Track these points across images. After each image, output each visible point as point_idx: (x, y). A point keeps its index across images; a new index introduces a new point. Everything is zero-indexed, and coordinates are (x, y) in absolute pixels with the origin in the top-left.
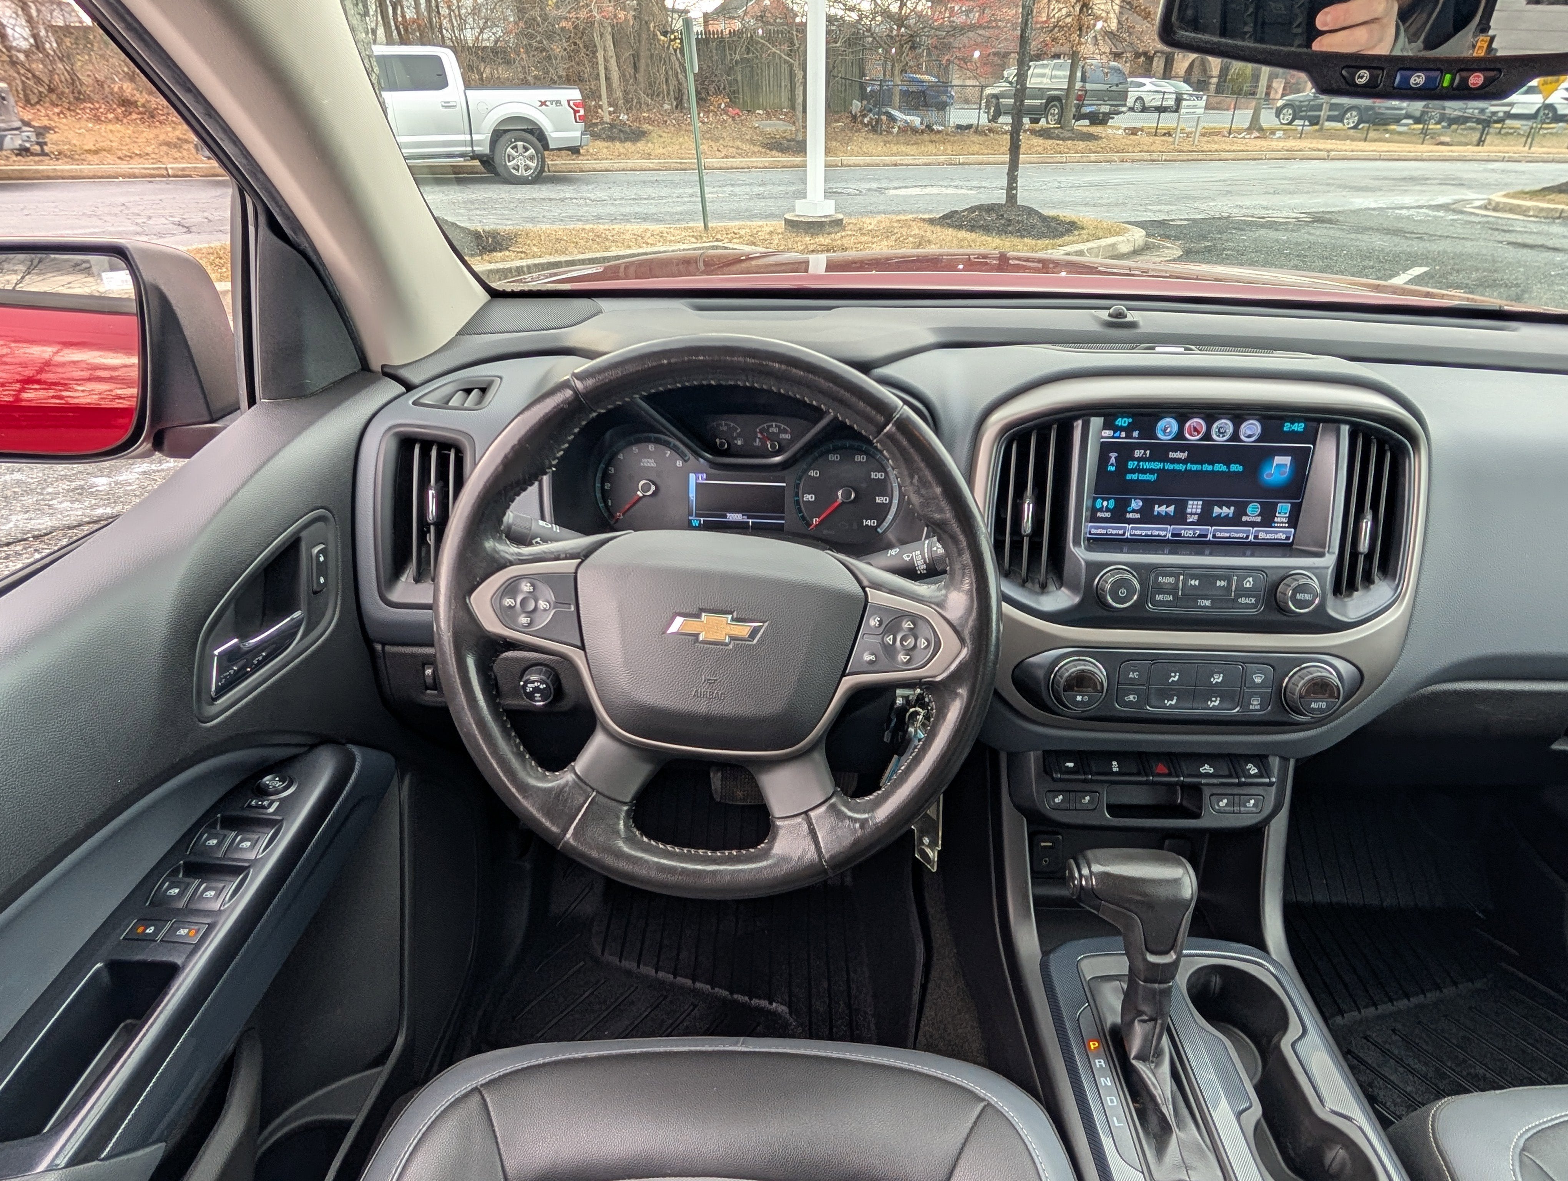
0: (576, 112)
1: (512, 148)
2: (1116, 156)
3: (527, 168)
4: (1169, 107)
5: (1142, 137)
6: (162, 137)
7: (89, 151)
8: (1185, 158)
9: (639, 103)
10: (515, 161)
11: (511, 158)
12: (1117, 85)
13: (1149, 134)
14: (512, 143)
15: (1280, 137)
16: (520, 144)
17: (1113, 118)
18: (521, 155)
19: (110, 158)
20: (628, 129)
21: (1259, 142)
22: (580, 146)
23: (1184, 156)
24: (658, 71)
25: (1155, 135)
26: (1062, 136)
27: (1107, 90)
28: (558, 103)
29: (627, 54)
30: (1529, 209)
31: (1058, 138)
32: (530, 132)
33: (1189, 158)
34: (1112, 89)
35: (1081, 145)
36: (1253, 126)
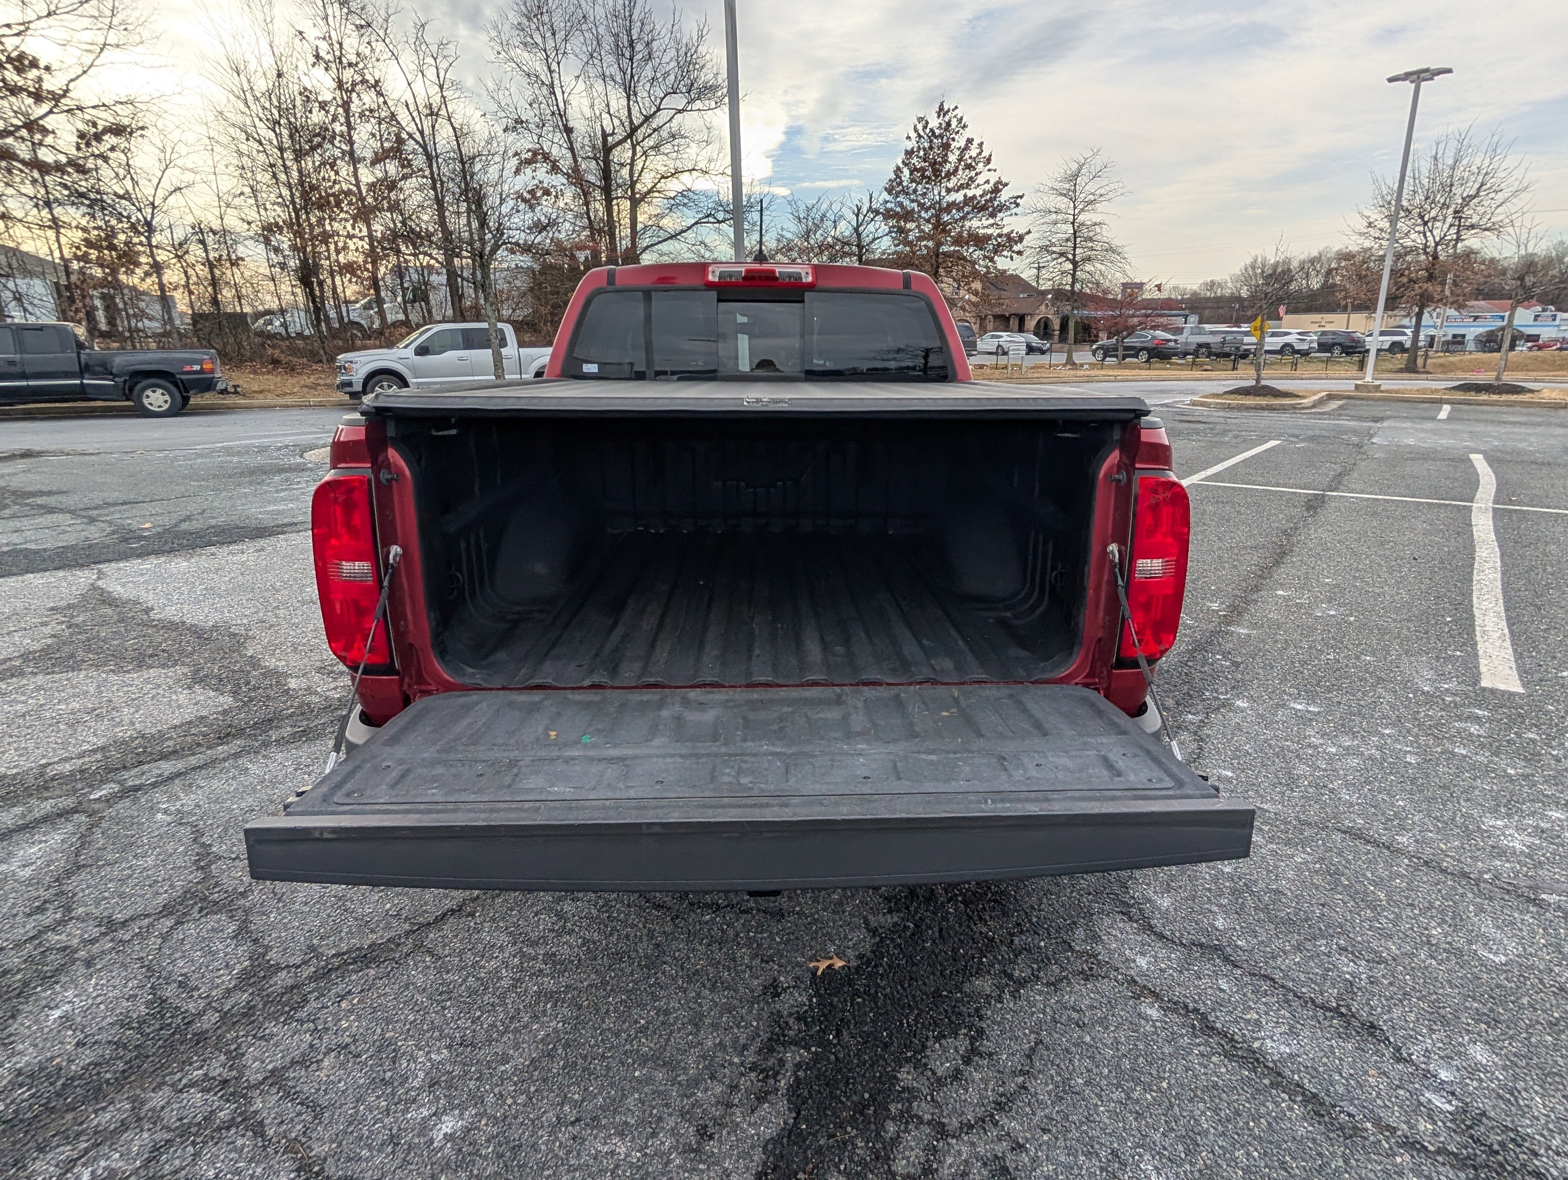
4: (1026, 351)
6: (303, 382)
7: (255, 392)
13: (991, 368)
15: (1087, 369)
19: (270, 396)
21: (1072, 372)
25: (999, 369)
30: (1211, 403)
36: (1069, 361)
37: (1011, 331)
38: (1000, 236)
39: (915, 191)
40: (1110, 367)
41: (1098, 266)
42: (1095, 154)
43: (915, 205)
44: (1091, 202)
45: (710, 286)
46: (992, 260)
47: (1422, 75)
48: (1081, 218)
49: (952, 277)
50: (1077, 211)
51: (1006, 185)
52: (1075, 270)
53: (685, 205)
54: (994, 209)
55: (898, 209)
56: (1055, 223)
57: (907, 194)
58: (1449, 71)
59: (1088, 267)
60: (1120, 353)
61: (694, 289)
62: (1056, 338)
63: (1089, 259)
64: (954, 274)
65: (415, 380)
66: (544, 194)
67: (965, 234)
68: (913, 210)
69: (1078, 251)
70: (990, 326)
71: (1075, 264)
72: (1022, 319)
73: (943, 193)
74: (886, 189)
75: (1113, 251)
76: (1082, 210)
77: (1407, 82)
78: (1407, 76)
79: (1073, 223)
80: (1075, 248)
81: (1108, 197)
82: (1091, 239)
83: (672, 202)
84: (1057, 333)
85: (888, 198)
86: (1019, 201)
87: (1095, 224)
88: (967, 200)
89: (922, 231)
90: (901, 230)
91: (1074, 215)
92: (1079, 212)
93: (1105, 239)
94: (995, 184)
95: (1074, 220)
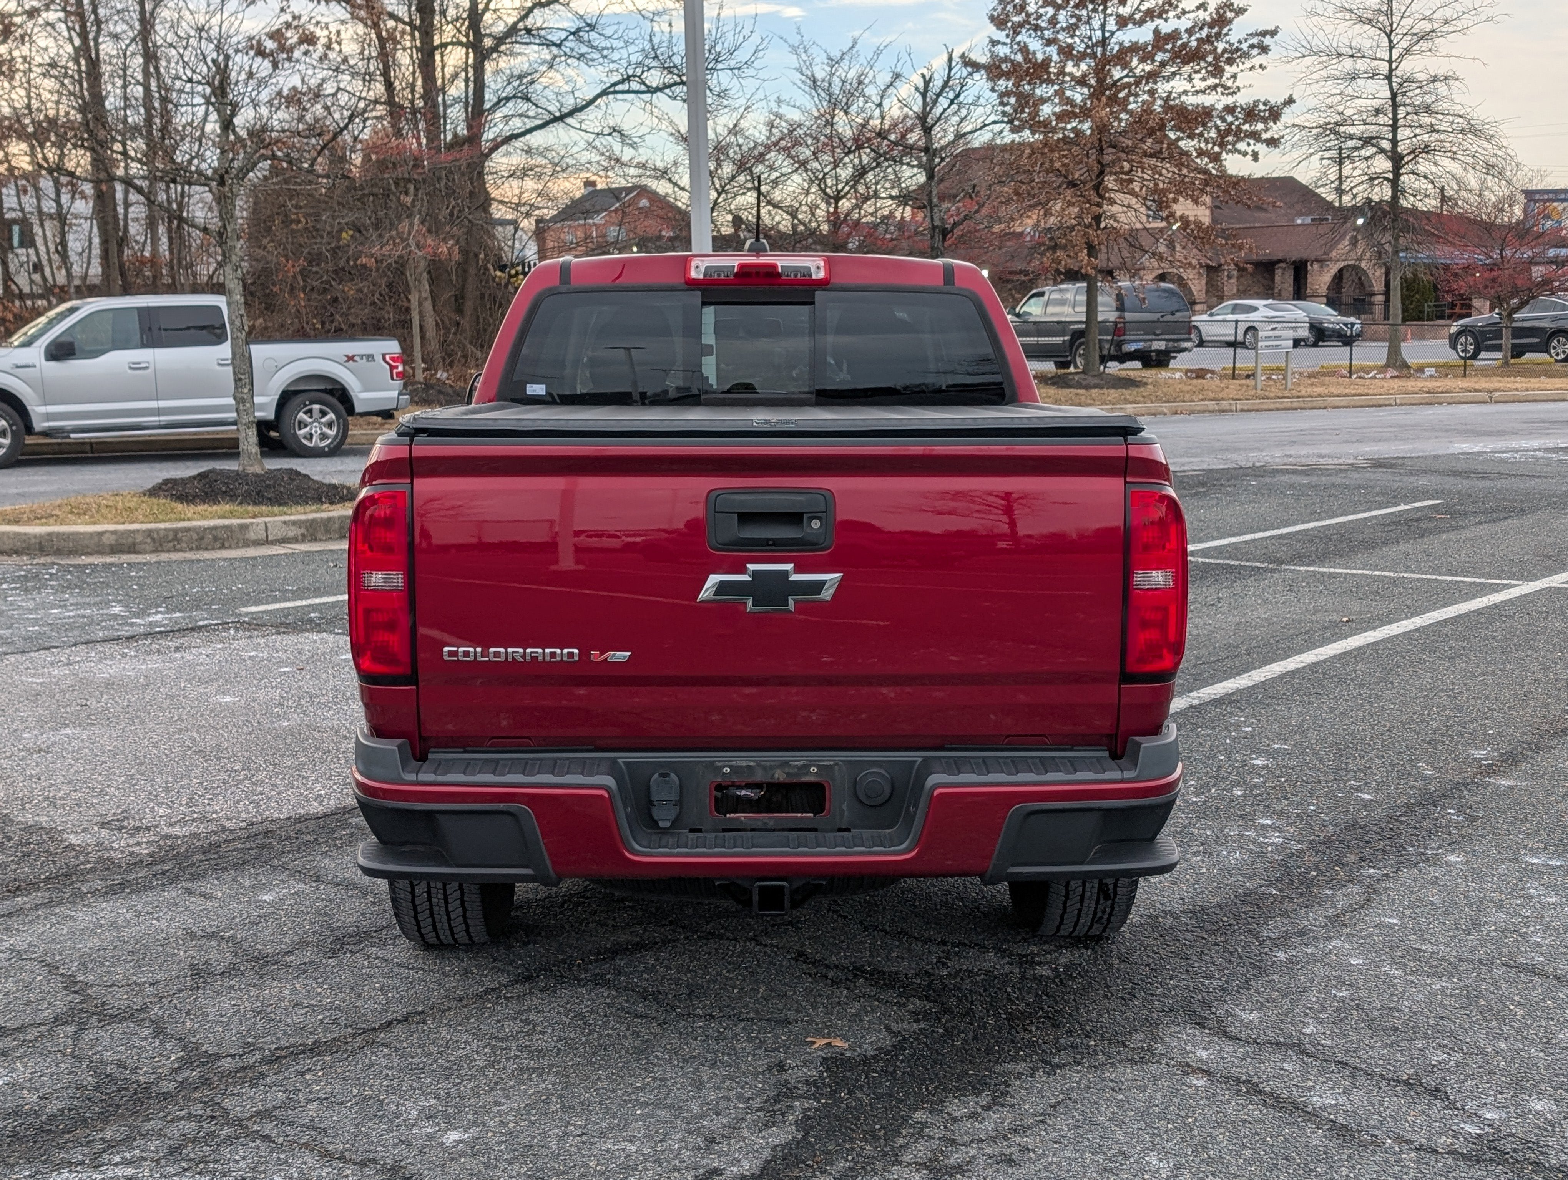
0: (392, 368)
1: (305, 413)
2: (1165, 407)
3: (324, 436)
4: (1303, 340)
5: (1211, 383)
8: (1272, 406)
9: (465, 357)
10: (308, 429)
11: (302, 424)
12: (1173, 314)
13: (1223, 377)
14: (305, 406)
15: (1431, 376)
16: (316, 407)
17: (1175, 358)
18: (316, 420)
20: (450, 391)
21: (1397, 384)
22: (396, 409)
23: (1269, 403)
24: (491, 315)
25: (1234, 378)
26: (1084, 383)
27: (1158, 321)
28: (370, 357)
29: (447, 295)
31: (1080, 386)
32: (330, 392)
33: (1278, 406)
34: (1165, 319)
35: (1113, 393)
36: (1392, 361)
37: (1278, 296)
38: (1230, 109)
39: (1053, 21)
40: (1485, 372)
41: (1446, 162)
43: (1053, 50)
44: (1425, 35)
45: (693, 284)
46: (1216, 158)
48: (1406, 67)
49: (1133, 193)
50: (1395, 53)
51: (1240, 11)
52: (1396, 170)
53: (581, 57)
54: (1217, 58)
55: (1019, 58)
56: (1353, 77)
57: (1037, 28)
59: (1424, 166)
60: (1507, 341)
61: (672, 289)
62: (1379, 309)
63: (1426, 149)
64: (1136, 186)
65: (42, 409)
66: (301, 42)
67: (1158, 106)
68: (1047, 61)
69: (1403, 133)
70: (1231, 285)
71: (1397, 160)
72: (1300, 270)
73: (1111, 25)
74: (992, 19)
75: (1477, 133)
76: (1408, 51)
79: (1389, 77)
80: (1394, 127)
81: (1459, 25)
82: (1428, 109)
83: (555, 50)
84: (1380, 298)
85: (1001, 36)
86: (1267, 40)
87: (1435, 79)
88: (1160, 40)
89: (1070, 102)
90: (1024, 100)
91: (1390, 62)
92: (1401, 56)
93: (1457, 109)
94: (1217, 10)
95: (1391, 70)
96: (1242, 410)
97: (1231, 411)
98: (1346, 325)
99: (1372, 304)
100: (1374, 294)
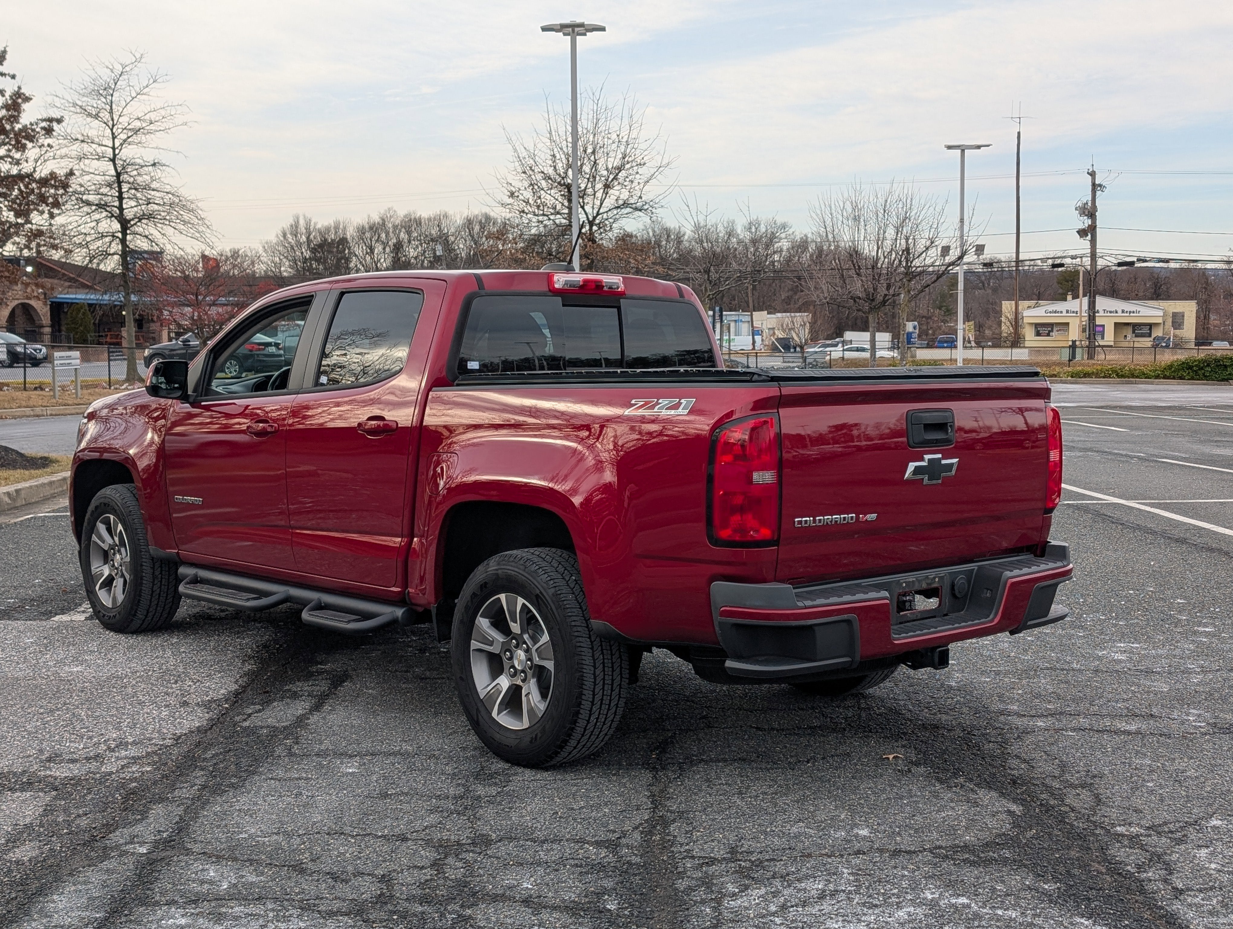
13: (16, 389)
25: (26, 390)
33: (78, 411)
36: (131, 377)
41: (162, 228)
42: (138, 60)
44: (136, 131)
47: (576, 29)
48: (127, 153)
50: (117, 143)
52: (124, 231)
54: (17, 135)
56: (83, 157)
58: (603, 29)
59: (145, 229)
62: (47, 338)
63: (145, 217)
69: (127, 203)
71: (125, 224)
75: (184, 208)
76: (126, 141)
77: (561, 34)
78: (562, 28)
79: (113, 160)
80: (120, 199)
81: (162, 126)
82: (144, 187)
84: (48, 330)
87: (149, 165)
91: (114, 148)
92: (121, 145)
93: (168, 188)
94: (11, 97)
95: (115, 155)
96: (51, 415)
97: (43, 416)
98: (35, 350)
99: (42, 334)
100: (43, 327)
